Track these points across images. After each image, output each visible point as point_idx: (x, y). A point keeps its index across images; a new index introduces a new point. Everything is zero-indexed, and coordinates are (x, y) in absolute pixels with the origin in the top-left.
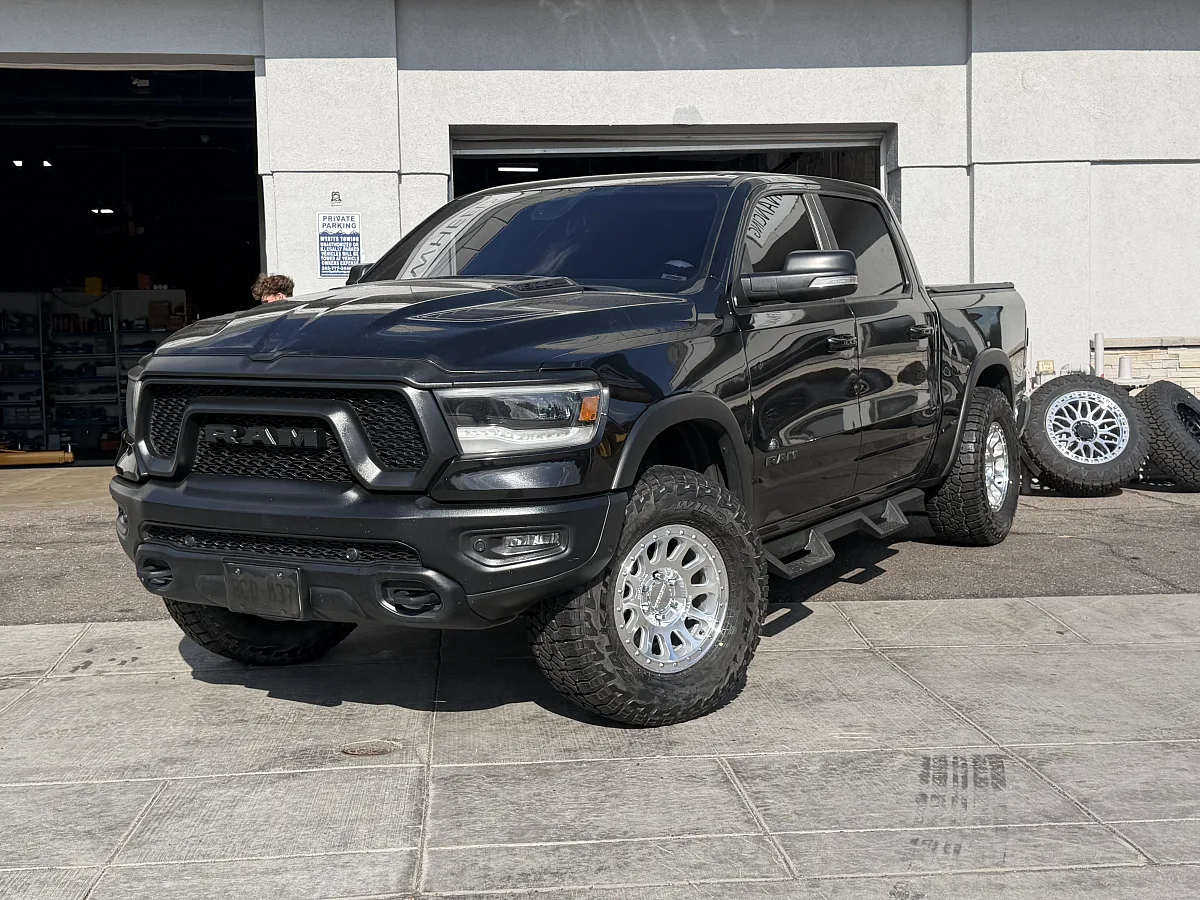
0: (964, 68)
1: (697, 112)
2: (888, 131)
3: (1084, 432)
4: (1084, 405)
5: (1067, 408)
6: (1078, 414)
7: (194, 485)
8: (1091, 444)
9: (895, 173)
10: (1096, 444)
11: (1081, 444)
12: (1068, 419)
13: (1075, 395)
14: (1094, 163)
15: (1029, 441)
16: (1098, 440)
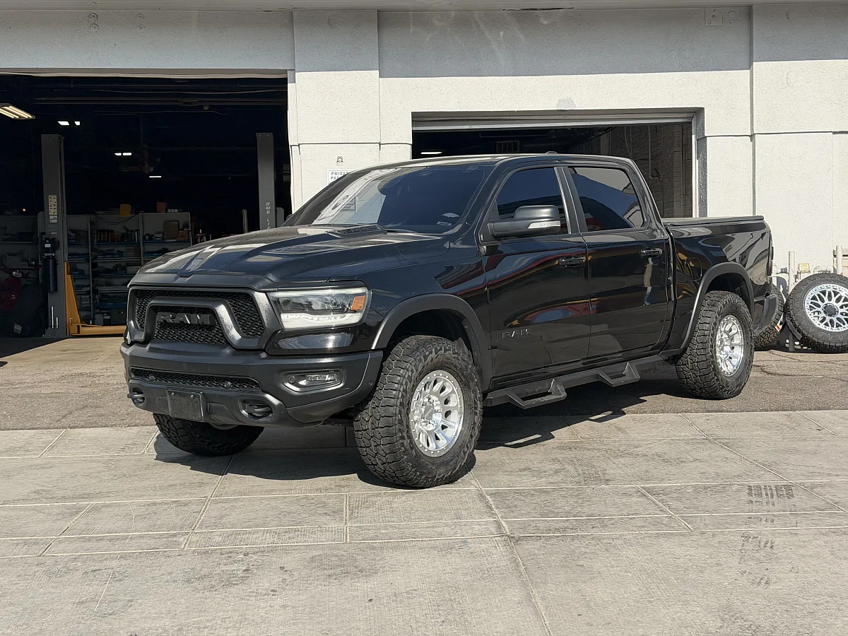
0: (749, 71)
1: (572, 101)
2: (698, 112)
3: (830, 311)
4: (830, 293)
5: (819, 295)
6: (826, 299)
7: (155, 346)
8: (834, 319)
9: (702, 140)
10: (838, 319)
11: (828, 319)
12: (820, 302)
13: (824, 286)
14: (834, 133)
15: (793, 317)
16: (839, 316)
